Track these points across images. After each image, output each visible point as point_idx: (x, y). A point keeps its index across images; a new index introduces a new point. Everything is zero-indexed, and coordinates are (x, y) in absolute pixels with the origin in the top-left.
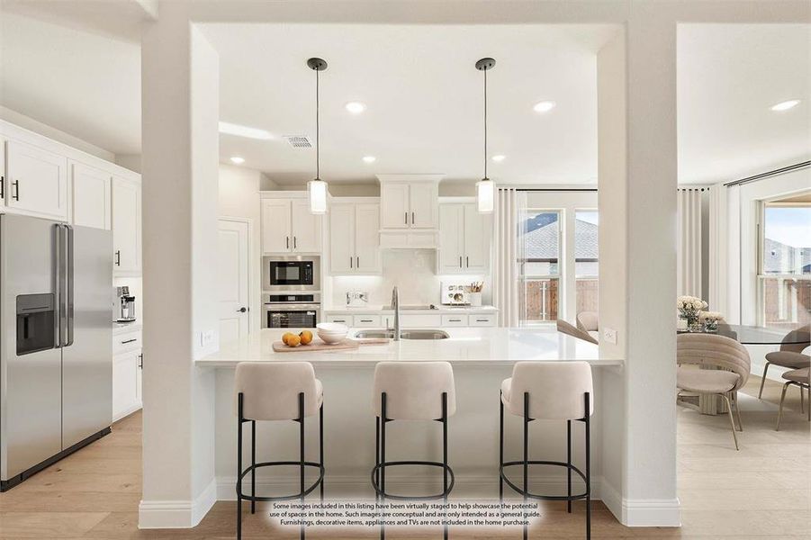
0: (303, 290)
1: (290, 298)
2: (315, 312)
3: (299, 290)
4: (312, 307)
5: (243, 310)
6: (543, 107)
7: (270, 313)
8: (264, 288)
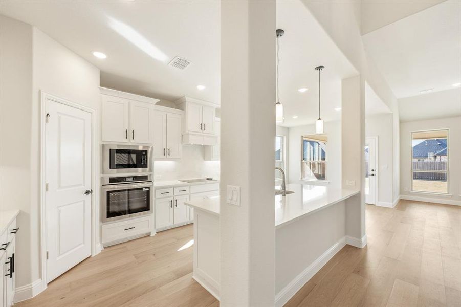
0: (139, 172)
1: (128, 179)
2: (149, 188)
3: (137, 172)
4: (147, 184)
5: (87, 192)
6: (303, 90)
7: (108, 193)
8: (103, 172)
